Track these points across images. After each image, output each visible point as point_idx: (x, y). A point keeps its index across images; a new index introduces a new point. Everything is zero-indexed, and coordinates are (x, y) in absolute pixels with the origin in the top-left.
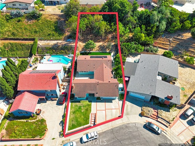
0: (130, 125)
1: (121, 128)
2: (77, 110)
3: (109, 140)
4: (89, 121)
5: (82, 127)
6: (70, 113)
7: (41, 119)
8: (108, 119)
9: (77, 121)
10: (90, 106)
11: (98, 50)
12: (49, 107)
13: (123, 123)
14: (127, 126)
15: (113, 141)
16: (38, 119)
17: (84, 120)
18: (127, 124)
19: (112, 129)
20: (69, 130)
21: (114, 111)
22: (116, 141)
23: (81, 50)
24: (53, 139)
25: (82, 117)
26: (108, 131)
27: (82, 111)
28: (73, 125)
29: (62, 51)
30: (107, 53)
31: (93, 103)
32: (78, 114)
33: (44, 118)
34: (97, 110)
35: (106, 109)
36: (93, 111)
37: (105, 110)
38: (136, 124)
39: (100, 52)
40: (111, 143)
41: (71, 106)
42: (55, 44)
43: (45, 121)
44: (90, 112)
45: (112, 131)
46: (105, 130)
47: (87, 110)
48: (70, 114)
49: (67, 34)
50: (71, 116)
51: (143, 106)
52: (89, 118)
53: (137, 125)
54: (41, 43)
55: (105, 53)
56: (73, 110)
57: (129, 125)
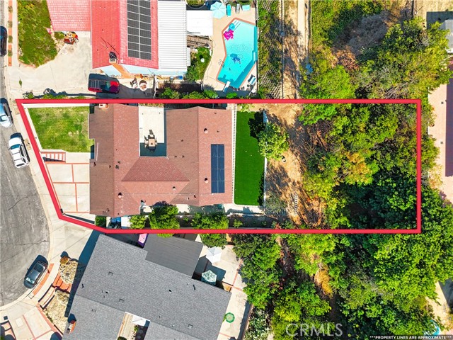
0: (44, 231)
1: (39, 211)
2: (72, 123)
3: (15, 187)
4: (49, 148)
5: (35, 135)
6: (66, 108)
7: (58, 49)
8: (57, 188)
9: (48, 124)
10: (83, 149)
11: (272, 168)
13: (49, 217)
14: (41, 223)
15: (13, 194)
16: (56, 42)
17: (50, 139)
18: (46, 226)
19: (37, 194)
20: (30, 110)
21: (73, 201)
22: (14, 199)
23: (271, 113)
24: (21, 83)
25: (57, 134)
26: (34, 186)
27: (70, 133)
28: (39, 116)
29: (267, 56)
30: (262, 194)
31: (89, 155)
32: (62, 125)
33: (59, 53)
34: (72, 164)
35: (76, 183)
36: (71, 156)
37: (73, 183)
38: (47, 243)
39: (263, 174)
40: (9, 190)
41: (81, 107)
43: (53, 59)
44: (68, 151)
45: (33, 194)
46: (35, 181)
47: (73, 143)
48: (62, 108)
50: (58, 111)
52: (53, 148)
53: (45, 245)
55: (262, 189)
56: (72, 113)
57: (44, 229)
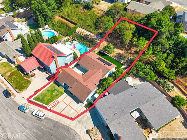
0: (72, 131)
1: (63, 127)
2: (52, 91)
3: (47, 127)
4: (50, 103)
5: (41, 104)
6: (46, 89)
7: (30, 80)
8: (62, 113)
9: (43, 97)
10: (62, 93)
11: (115, 56)
12: (41, 76)
13: (69, 125)
14: (68, 129)
15: (48, 130)
16: (28, 79)
17: (48, 101)
18: (71, 129)
19: (57, 122)
20: (34, 99)
21: (73, 111)
22: (50, 132)
23: (101, 49)
24: (23, 98)
25: (49, 97)
26: (54, 121)
27: (53, 94)
28: (39, 98)
29: (88, 43)
30: (120, 63)
31: (65, 94)
32: (49, 94)
33: (32, 81)
34: (62, 101)
35: (69, 105)
36: (59, 99)
37: (68, 106)
38: (77, 135)
39: (115, 59)
40: (45, 131)
41: (50, 86)
42: (87, 35)
43: (31, 83)
44: (57, 98)
45: (56, 124)
46: (53, 119)
47: (57, 95)
48: (45, 90)
49: (101, 31)
50: (44, 91)
51: (96, 127)
52: (51, 102)
53: (77, 136)
54: (79, 30)
55: (119, 62)
56: (50, 89)
57: (71, 131)
